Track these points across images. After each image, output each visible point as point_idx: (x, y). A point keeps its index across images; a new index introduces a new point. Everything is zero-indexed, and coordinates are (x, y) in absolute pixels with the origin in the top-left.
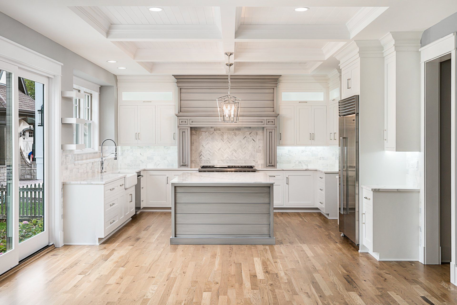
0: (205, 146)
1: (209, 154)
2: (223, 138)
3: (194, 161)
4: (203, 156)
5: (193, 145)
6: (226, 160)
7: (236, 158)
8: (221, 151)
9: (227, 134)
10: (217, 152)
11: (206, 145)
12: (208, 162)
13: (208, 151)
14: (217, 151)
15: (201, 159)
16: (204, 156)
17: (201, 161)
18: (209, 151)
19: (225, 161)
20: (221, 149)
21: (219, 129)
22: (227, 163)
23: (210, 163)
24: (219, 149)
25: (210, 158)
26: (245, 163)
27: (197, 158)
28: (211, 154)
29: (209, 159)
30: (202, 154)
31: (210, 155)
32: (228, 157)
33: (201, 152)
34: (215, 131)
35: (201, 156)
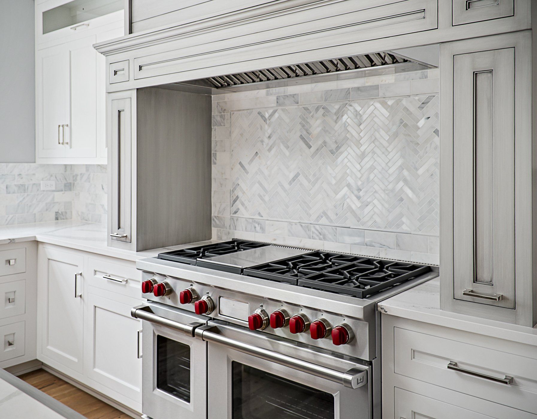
0: (246, 166)
1: (260, 196)
2: (307, 131)
3: (215, 219)
4: (243, 204)
5: (215, 163)
6: (317, 227)
7: (359, 220)
8: (301, 184)
9: (324, 115)
10: (285, 191)
11: (252, 160)
12: (258, 228)
13: (257, 185)
14: (287, 186)
15: (236, 213)
16: (246, 203)
17: (237, 220)
18: (261, 185)
19: (313, 229)
20: (301, 178)
21: (293, 96)
22: (320, 239)
23: (263, 229)
24: (294, 179)
25: (262, 214)
26: (398, 245)
27: (224, 209)
28: (267, 198)
29: (259, 214)
30: (240, 194)
31: (263, 200)
32: (325, 213)
33: (235, 189)
34: (280, 105)
35: (235, 201)
